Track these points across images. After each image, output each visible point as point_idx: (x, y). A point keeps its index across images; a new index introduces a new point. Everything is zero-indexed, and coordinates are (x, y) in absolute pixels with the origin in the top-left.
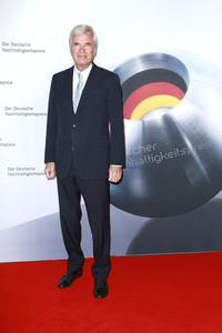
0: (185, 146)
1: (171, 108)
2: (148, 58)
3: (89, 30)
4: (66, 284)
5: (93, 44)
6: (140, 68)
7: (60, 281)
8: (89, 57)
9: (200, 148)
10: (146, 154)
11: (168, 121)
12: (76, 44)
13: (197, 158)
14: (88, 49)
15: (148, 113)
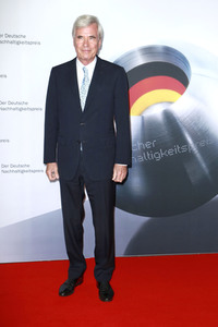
0: (186, 142)
1: (171, 103)
2: (148, 51)
3: (94, 22)
4: (67, 292)
5: (98, 37)
6: (140, 61)
7: (62, 290)
8: (93, 51)
9: (202, 145)
10: (146, 150)
11: (168, 116)
12: (80, 37)
13: (198, 155)
14: (93, 43)
15: (147, 108)
